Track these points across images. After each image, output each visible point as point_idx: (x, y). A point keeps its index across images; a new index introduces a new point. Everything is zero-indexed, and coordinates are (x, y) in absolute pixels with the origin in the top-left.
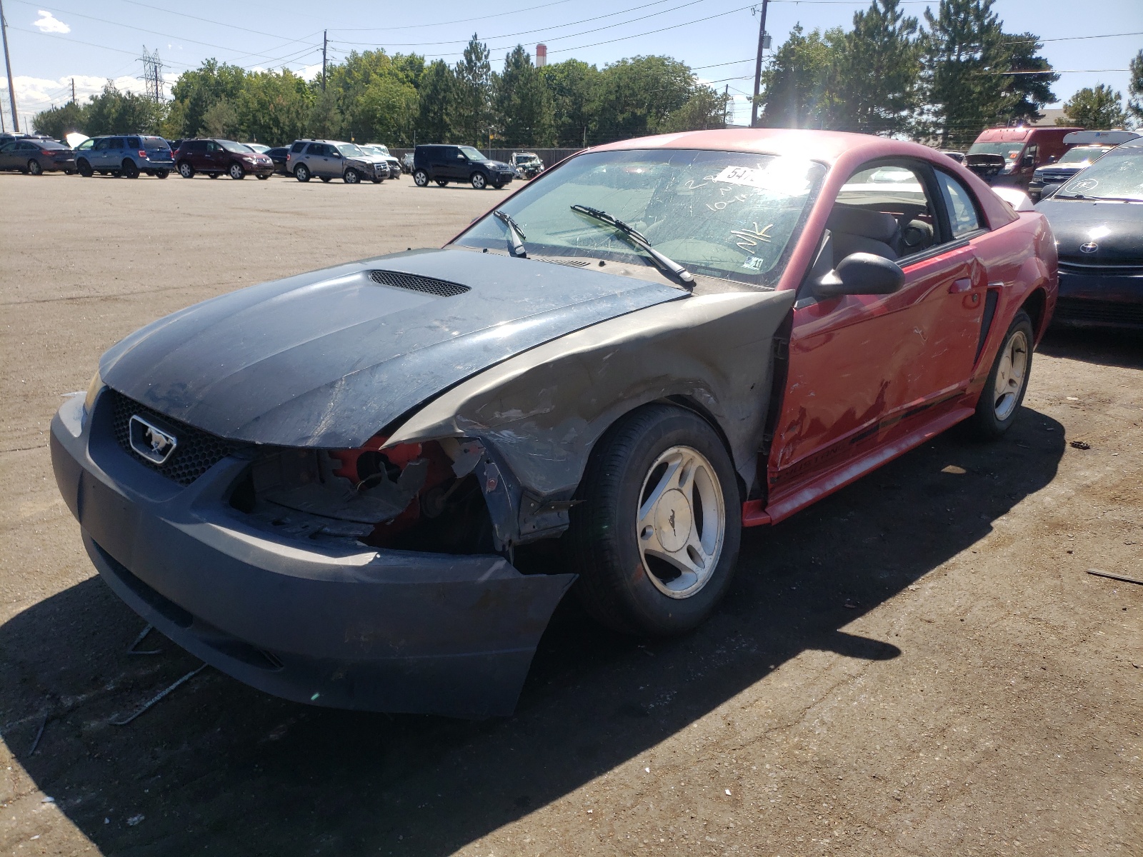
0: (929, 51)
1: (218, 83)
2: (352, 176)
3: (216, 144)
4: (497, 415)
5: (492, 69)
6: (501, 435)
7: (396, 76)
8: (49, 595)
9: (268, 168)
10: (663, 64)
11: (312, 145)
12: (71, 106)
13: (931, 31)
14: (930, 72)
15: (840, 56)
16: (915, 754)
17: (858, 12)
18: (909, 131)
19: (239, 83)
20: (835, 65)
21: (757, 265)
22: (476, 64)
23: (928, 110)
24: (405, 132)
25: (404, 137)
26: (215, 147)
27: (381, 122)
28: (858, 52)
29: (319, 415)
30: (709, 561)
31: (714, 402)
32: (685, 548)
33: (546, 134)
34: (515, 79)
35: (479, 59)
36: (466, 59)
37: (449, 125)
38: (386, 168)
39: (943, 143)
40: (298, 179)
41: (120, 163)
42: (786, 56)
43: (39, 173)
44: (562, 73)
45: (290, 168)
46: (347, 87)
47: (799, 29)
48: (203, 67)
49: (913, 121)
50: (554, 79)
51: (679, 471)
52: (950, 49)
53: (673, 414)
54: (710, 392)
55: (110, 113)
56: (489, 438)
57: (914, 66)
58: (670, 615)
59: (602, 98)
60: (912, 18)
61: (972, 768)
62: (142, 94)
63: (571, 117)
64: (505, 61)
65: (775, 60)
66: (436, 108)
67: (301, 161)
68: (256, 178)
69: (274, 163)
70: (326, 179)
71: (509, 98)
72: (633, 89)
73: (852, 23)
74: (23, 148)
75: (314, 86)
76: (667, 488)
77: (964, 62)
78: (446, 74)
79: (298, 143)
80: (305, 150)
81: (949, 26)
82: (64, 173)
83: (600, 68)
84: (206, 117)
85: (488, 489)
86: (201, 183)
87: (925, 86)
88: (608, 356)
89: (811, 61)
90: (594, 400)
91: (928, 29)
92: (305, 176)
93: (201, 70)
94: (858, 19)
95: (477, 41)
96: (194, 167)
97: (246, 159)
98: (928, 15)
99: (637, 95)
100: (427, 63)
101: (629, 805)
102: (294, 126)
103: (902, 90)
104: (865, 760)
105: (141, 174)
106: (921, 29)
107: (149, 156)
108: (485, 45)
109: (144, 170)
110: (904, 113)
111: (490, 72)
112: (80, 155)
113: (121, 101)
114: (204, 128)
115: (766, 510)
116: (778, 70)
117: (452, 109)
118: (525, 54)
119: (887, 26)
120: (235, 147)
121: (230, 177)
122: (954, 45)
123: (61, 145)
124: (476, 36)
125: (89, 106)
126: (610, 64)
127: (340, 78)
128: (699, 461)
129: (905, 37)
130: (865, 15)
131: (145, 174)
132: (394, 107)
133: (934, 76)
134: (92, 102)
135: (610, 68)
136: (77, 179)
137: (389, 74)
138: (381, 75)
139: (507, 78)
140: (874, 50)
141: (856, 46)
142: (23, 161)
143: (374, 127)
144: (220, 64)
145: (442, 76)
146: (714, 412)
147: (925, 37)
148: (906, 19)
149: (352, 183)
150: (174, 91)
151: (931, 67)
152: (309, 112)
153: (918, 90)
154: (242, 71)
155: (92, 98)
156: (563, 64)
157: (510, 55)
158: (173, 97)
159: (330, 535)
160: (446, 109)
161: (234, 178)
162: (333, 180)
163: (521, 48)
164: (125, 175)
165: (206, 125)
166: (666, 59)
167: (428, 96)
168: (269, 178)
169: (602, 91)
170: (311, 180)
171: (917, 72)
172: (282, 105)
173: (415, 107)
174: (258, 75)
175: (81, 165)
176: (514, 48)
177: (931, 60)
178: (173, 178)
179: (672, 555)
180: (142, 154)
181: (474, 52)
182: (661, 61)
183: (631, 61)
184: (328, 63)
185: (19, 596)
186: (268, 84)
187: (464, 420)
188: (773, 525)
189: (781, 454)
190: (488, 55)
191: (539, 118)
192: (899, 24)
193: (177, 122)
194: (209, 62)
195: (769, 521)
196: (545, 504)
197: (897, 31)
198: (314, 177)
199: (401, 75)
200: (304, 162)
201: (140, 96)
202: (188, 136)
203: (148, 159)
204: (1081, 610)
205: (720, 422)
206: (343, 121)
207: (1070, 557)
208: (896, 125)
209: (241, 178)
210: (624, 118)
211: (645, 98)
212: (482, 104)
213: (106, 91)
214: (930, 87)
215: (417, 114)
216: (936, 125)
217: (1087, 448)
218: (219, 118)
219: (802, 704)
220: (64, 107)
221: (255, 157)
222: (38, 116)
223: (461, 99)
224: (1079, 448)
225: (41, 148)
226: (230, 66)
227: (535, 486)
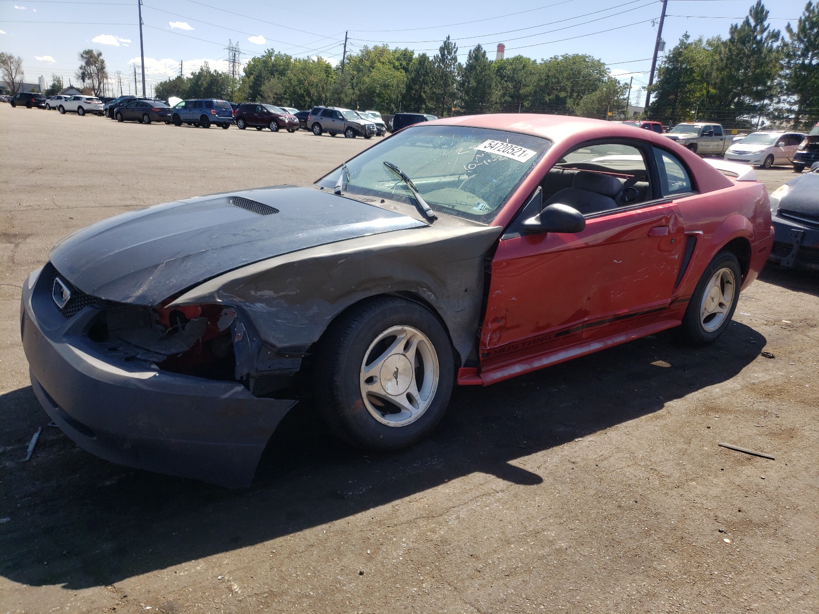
0: (788, 55)
1: (273, 65)
2: (350, 133)
3: (262, 107)
4: (253, 292)
5: (458, 62)
6: (255, 306)
7: (393, 64)
8: (21, 387)
9: (295, 124)
10: (584, 61)
11: (325, 110)
12: (179, 78)
13: (790, 41)
14: (788, 71)
15: (717, 57)
16: (509, 545)
17: (734, 25)
18: (767, 115)
19: (288, 66)
20: (712, 64)
21: (482, 209)
22: (447, 57)
23: (784, 100)
24: (394, 103)
25: (394, 107)
26: (262, 109)
27: (379, 95)
28: (731, 55)
29: (142, 284)
30: (423, 405)
31: (434, 298)
32: (405, 394)
33: (492, 108)
34: (474, 69)
35: (449, 53)
36: (441, 53)
37: (425, 99)
38: (374, 128)
39: (794, 125)
40: (314, 133)
41: (199, 118)
42: (676, 56)
43: (149, 123)
44: (511, 64)
45: (309, 125)
46: (359, 70)
47: (687, 36)
48: (265, 54)
49: (771, 108)
50: (504, 69)
51: (404, 342)
52: (804, 55)
53: (399, 304)
54: (430, 291)
55: (202, 84)
56: (244, 307)
57: (775, 66)
58: (381, 436)
59: (535, 84)
60: (776, 31)
61: (541, 558)
62: (224, 72)
63: (512, 97)
64: (468, 56)
65: (666, 60)
66: (418, 87)
67: (316, 121)
68: (287, 131)
69: (300, 122)
70: (333, 134)
71: (469, 82)
72: (558, 79)
73: (728, 33)
74: (141, 106)
75: (338, 69)
76: (394, 352)
77: (815, 65)
78: (426, 64)
79: (316, 109)
80: (320, 113)
81: (805, 38)
82: (164, 123)
83: (539, 61)
84: (263, 88)
85: (236, 340)
86: (251, 133)
87: (783, 81)
88: (343, 261)
89: (694, 61)
90: (332, 289)
91: (788, 39)
92: (318, 132)
93: (264, 56)
94: (734, 29)
95: (450, 41)
96: (247, 122)
97: (281, 118)
98: (789, 29)
99: (561, 83)
100: (416, 56)
101: (300, 551)
102: (320, 96)
103: (765, 84)
104: (472, 544)
105: (212, 125)
106: (783, 39)
107: (217, 114)
108: (455, 44)
109: (214, 123)
110: (766, 101)
111: (457, 63)
112: (174, 112)
113: (210, 76)
114: (262, 96)
115: (480, 375)
116: (668, 67)
117: (428, 88)
118: (483, 51)
119: (756, 36)
120: (275, 110)
121: (270, 130)
122: (809, 51)
123: (164, 105)
124: (449, 37)
125: (190, 79)
126: (545, 60)
127: (356, 64)
128: (420, 336)
129: (770, 44)
130: (739, 27)
131: (215, 126)
132: (388, 86)
133: (791, 74)
134: (192, 77)
135: (545, 62)
136: (172, 127)
137: (388, 62)
138: (383, 63)
139: (469, 68)
140: (744, 53)
141: (730, 50)
142: (139, 114)
143: (374, 99)
144: (276, 53)
145: (423, 65)
146: (435, 305)
147: (785, 45)
148: (771, 31)
149: (350, 137)
150: (245, 71)
151: (789, 68)
152: (331, 88)
153: (777, 85)
154: (291, 58)
155: (192, 74)
156: (512, 59)
157: (472, 51)
158: (244, 74)
159: (140, 359)
160: (424, 88)
161: (272, 131)
162: (338, 135)
163: (480, 47)
164: (202, 126)
165: (262, 94)
166: (587, 57)
167: (412, 79)
168: (296, 132)
169: (535, 78)
170: (323, 134)
171: (778, 71)
172: (313, 81)
173: (403, 86)
174: (301, 60)
175: (175, 118)
176: (475, 47)
177: (789, 62)
178: (233, 129)
179: (393, 398)
180: (213, 112)
181: (447, 48)
182: (584, 58)
183: (561, 58)
184: (348, 54)
185: (4, 386)
186: (306, 67)
187: (225, 294)
188: (484, 386)
189: (489, 338)
190: (456, 51)
191: (489, 97)
192: (765, 34)
193: (244, 91)
194: (269, 51)
195: (481, 383)
196: (280, 353)
197: (764, 40)
198: (326, 132)
199: (397, 64)
200: (319, 122)
201: (222, 72)
202: (251, 101)
203: (217, 116)
204: (689, 466)
205: (440, 312)
206: (353, 94)
207: (707, 431)
208: (758, 110)
209: (277, 131)
210: (549, 99)
211: (567, 85)
212: (449, 85)
213: (202, 69)
214: (787, 83)
215: (404, 91)
216: (790, 111)
217: (773, 357)
218: (271, 88)
219: (451, 504)
220: (175, 79)
221: (287, 117)
222: (158, 85)
223: (435, 82)
224: (766, 357)
225: (152, 106)
226: (283, 54)
227: (272, 340)
